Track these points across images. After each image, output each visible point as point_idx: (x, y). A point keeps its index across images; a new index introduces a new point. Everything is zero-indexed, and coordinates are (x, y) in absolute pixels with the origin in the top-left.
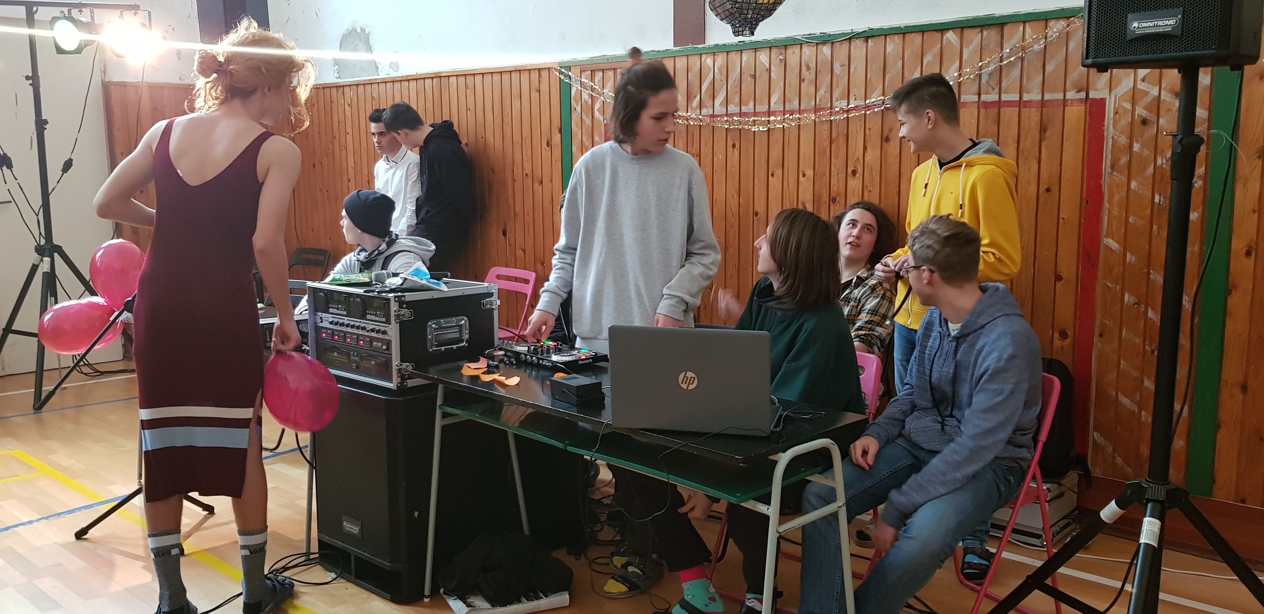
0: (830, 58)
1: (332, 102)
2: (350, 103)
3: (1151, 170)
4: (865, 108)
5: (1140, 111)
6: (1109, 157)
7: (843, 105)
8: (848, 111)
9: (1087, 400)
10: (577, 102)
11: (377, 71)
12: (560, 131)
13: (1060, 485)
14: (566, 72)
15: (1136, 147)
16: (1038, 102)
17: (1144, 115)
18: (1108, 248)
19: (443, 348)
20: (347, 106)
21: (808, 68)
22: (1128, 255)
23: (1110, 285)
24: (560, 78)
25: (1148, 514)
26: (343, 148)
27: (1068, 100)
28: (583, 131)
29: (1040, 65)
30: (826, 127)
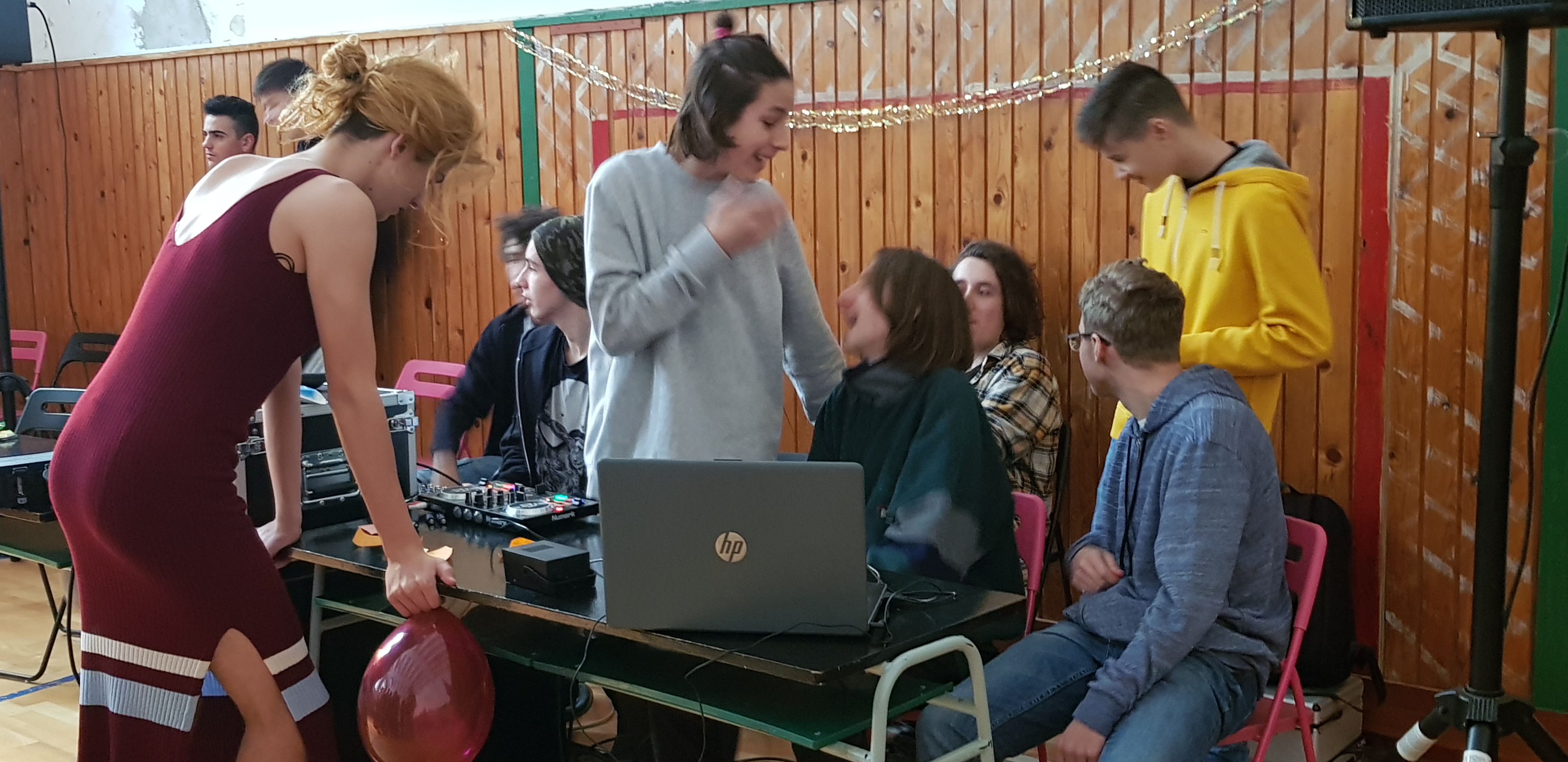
0: (954, 14)
1: (132, 87)
2: (163, 89)
3: (1462, 190)
4: (1013, 94)
5: (1443, 97)
6: (1397, 171)
7: (978, 89)
8: (985, 100)
9: (1373, 560)
10: (546, 88)
11: (209, 36)
12: (519, 134)
13: (1335, 698)
14: (527, 37)
15: (1439, 154)
16: (1283, 83)
17: (1449, 103)
18: (1398, 315)
19: (321, 501)
20: (157, 96)
21: (921, 31)
22: (1431, 325)
23: (1404, 376)
24: (516, 45)
25: (1470, 743)
26: (152, 166)
27: (1330, 81)
28: (557, 134)
29: (1285, 24)
30: (952, 126)
